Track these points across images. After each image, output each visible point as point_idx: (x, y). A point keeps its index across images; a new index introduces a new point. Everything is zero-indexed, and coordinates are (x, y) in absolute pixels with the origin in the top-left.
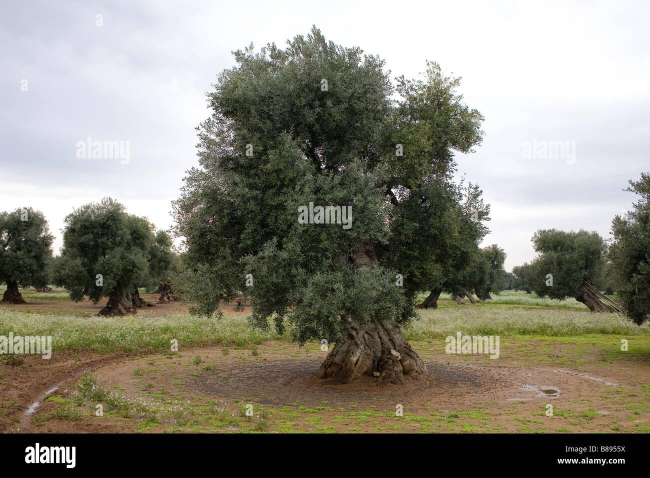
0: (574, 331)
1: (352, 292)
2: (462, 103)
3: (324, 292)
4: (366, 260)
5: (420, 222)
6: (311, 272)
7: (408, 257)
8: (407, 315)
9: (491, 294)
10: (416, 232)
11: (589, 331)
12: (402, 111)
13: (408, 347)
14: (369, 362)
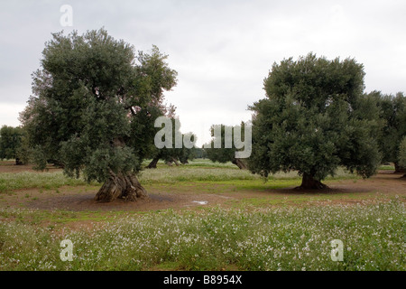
0: (226, 178)
1: (114, 158)
2: (168, 67)
3: (101, 158)
4: (119, 142)
5: (146, 124)
6: (93, 148)
7: (140, 141)
8: (138, 169)
9: (188, 161)
10: (143, 130)
11: (233, 179)
12: (138, 69)
13: (139, 185)
14: (120, 192)
